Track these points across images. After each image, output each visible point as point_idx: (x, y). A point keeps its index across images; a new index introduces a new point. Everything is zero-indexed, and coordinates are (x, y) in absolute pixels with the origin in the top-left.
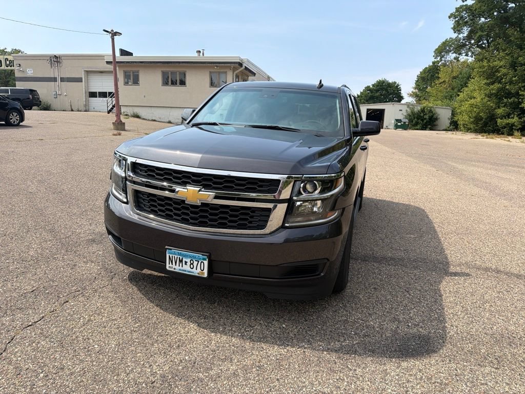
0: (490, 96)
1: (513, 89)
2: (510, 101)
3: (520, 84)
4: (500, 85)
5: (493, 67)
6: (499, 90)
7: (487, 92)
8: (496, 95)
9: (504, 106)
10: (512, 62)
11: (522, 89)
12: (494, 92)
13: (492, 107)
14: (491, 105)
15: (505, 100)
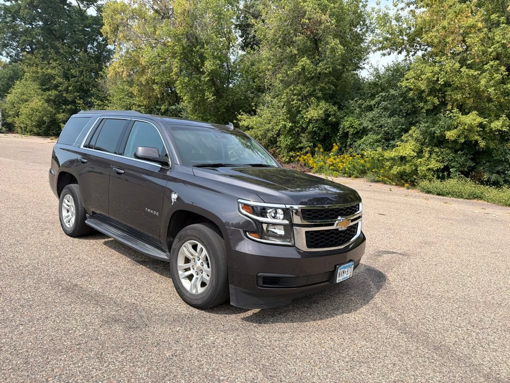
0: (48, 101)
1: (69, 97)
2: (68, 107)
3: (75, 94)
4: (57, 92)
5: (47, 75)
6: (57, 96)
7: (46, 98)
8: (54, 102)
9: (63, 112)
10: (64, 72)
11: (78, 98)
12: (52, 98)
13: (52, 112)
14: (52, 110)
15: (64, 107)
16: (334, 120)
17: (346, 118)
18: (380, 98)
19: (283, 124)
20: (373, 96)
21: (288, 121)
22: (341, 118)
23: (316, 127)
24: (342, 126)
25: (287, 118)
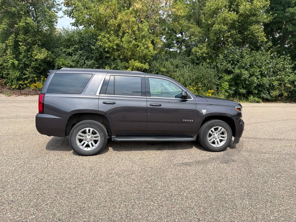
16: (51, 60)
17: (57, 59)
18: (73, 48)
19: (11, 62)
20: (68, 47)
21: (15, 59)
22: (54, 59)
23: (37, 64)
24: (57, 64)
25: (13, 57)
